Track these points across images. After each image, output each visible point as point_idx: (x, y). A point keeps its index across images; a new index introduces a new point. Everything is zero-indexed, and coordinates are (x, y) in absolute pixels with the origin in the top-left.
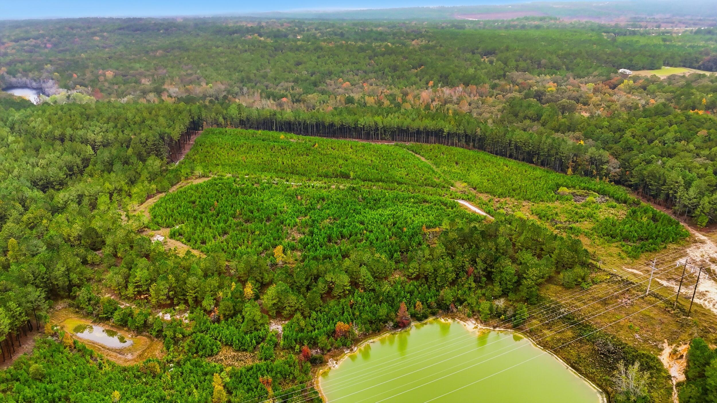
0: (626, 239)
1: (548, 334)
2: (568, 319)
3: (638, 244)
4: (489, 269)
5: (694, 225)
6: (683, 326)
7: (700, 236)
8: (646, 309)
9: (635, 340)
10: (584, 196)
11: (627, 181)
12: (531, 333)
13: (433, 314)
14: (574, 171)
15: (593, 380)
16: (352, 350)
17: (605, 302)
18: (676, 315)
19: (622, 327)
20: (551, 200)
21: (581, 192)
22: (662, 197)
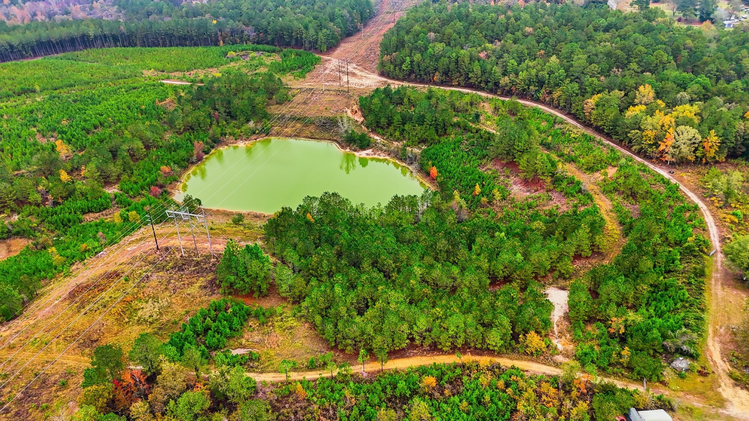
0: (292, 69)
1: (288, 130)
2: (293, 118)
3: (300, 70)
4: (227, 111)
5: (321, 52)
6: (349, 97)
7: (326, 57)
8: (328, 98)
9: (332, 113)
10: (246, 55)
11: (263, 40)
12: (278, 134)
13: (213, 147)
14: (224, 42)
15: (325, 139)
16: (181, 182)
17: (305, 103)
18: (343, 95)
19: (322, 111)
20: (227, 63)
21: (242, 53)
22: (293, 42)
